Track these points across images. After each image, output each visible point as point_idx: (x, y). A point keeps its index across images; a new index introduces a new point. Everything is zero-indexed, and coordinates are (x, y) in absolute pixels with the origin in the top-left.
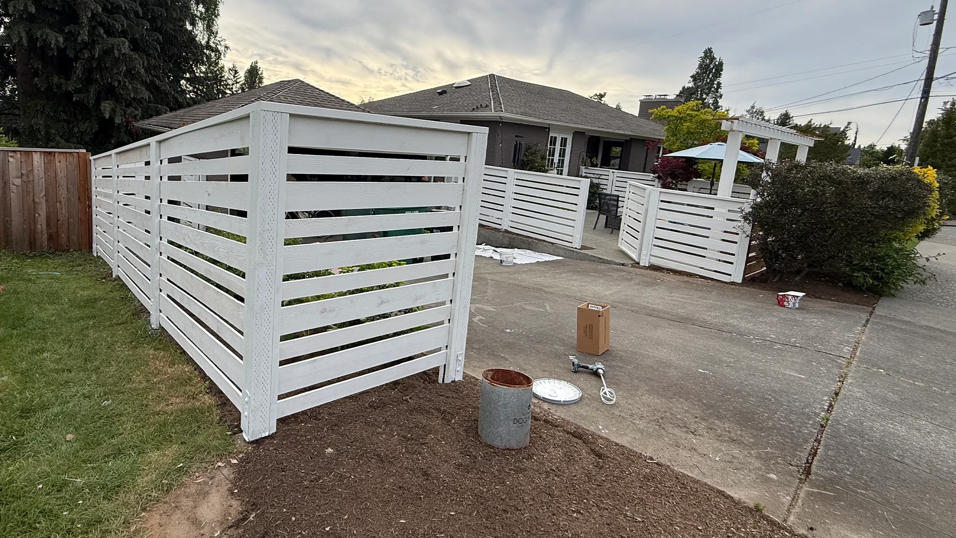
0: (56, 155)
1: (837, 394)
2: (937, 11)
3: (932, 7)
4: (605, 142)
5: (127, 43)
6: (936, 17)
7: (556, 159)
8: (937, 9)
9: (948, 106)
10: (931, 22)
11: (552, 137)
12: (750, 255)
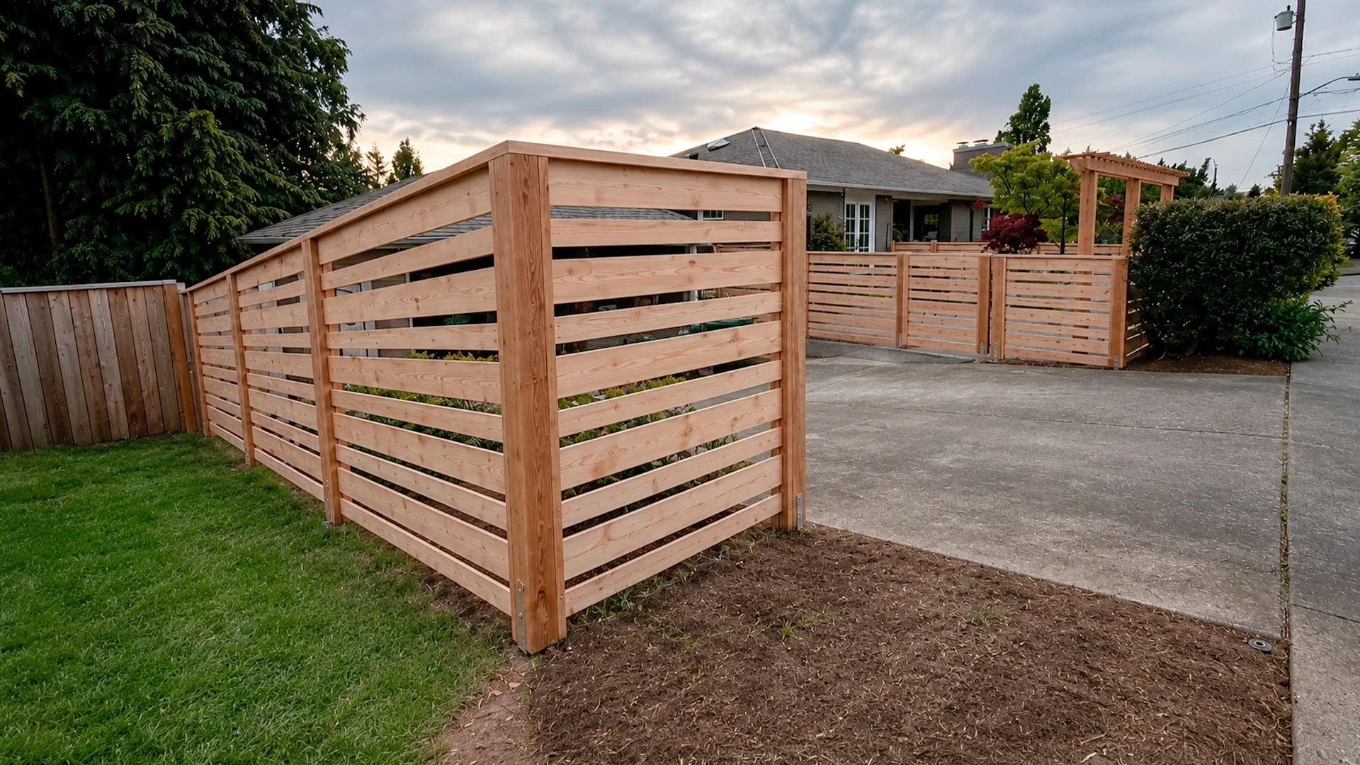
0: (129, 292)
1: (1284, 482)
2: (1295, 11)
3: (1289, 7)
4: (916, 208)
5: (212, 118)
6: (1294, 18)
7: (857, 234)
8: (1294, 9)
9: (1316, 129)
10: (1288, 25)
11: (848, 206)
12: (1129, 328)
